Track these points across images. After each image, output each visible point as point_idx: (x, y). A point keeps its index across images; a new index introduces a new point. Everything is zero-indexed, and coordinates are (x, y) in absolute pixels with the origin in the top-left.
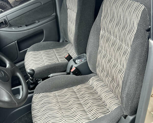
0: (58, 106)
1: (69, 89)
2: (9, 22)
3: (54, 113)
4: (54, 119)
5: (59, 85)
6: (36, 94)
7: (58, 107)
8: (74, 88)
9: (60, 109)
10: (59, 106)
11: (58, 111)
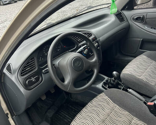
0: (105, 117)
1: (129, 116)
2: (146, 20)
3: (96, 119)
4: (91, 122)
5: (125, 104)
6: (104, 94)
7: (103, 118)
8: (135, 120)
9: (104, 121)
10: (105, 119)
11: (101, 121)
